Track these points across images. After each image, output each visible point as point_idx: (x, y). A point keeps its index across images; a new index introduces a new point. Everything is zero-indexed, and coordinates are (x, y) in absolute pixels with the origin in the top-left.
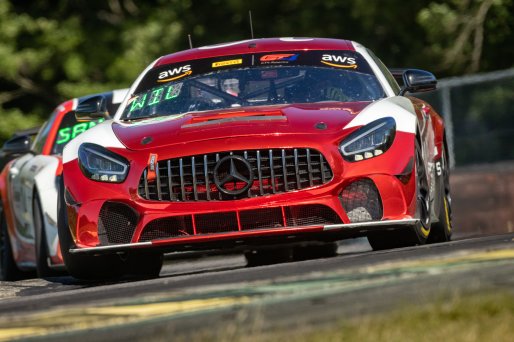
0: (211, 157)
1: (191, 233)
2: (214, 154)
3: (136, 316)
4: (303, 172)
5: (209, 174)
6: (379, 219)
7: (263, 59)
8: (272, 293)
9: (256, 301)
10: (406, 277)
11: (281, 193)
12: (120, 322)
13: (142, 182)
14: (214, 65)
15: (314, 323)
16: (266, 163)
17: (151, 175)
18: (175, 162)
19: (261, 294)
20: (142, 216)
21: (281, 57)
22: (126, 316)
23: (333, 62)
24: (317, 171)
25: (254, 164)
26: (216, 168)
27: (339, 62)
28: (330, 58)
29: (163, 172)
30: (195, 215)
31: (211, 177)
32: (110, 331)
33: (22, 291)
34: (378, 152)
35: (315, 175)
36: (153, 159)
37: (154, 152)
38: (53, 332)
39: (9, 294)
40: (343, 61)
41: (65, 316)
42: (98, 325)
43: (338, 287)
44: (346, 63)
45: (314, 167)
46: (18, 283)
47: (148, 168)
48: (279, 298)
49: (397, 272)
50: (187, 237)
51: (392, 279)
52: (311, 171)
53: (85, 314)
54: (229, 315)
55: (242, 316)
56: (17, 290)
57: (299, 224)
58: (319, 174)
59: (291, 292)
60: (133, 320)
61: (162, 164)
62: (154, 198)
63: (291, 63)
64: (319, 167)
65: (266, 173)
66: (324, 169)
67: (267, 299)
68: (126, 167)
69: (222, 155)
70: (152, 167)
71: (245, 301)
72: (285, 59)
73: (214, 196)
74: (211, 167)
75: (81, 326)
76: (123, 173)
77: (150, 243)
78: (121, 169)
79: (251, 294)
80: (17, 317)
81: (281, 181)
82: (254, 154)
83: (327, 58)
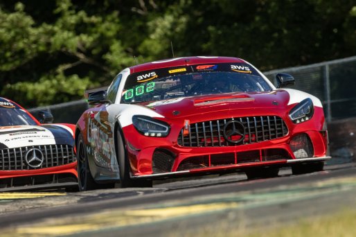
0: (221, 121)
1: (208, 166)
2: (223, 120)
3: (159, 216)
4: (273, 129)
5: (221, 132)
6: (312, 157)
7: (198, 68)
8: (252, 201)
9: (241, 206)
10: (345, 189)
11: (261, 142)
12: (148, 221)
13: (180, 136)
14: (170, 72)
15: (282, 220)
16: (252, 125)
17: (185, 132)
18: (200, 124)
19: (245, 201)
20: (178, 156)
21: (208, 67)
22: (152, 217)
23: (237, 69)
24: (279, 129)
25: (246, 125)
26: (225, 128)
27: (241, 70)
28: (235, 67)
29: (193, 130)
30: (211, 155)
31: (222, 133)
32: (142, 227)
33: (82, 199)
34: (307, 119)
35: (279, 131)
36: (187, 123)
37: (187, 118)
38: (102, 228)
39: (73, 201)
40: (243, 69)
41: (111, 217)
42: (133, 222)
43: (298, 196)
44: (244, 70)
45: (278, 127)
46: (79, 193)
47: (184, 128)
48: (257, 203)
49: (338, 186)
50: (205, 168)
51: (335, 190)
52: (277, 129)
53: (124, 215)
54: (222, 216)
55: (231, 215)
56: (78, 199)
57: (268, 160)
58: (281, 131)
59: (265, 200)
60: (157, 220)
61: (192, 125)
62: (187, 145)
63: (215, 70)
64: (281, 126)
65: (253, 130)
66: (283, 127)
67: (249, 205)
68: (167, 128)
69: (228, 120)
70: (187, 128)
71: (234, 206)
72: (210, 68)
73: (224, 144)
74: (221, 127)
75: (122, 223)
76: (166, 131)
77: (188, 171)
78: (165, 129)
79: (238, 201)
80: (78, 217)
81: (260, 134)
82: (244, 119)
83: (234, 67)
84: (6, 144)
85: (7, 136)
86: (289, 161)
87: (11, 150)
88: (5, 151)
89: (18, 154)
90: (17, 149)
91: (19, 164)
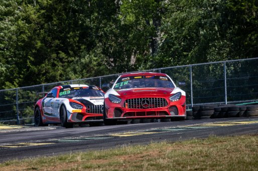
1: (135, 116)
2: (141, 98)
4: (161, 103)
5: (140, 103)
6: (177, 115)
7: (146, 77)
11: (156, 108)
14: (135, 78)
16: (153, 101)
18: (132, 100)
20: (124, 111)
21: (150, 77)
24: (164, 103)
25: (151, 101)
26: (142, 101)
29: (130, 102)
30: (136, 112)
34: (178, 100)
44: (165, 79)
57: (160, 115)
61: (129, 100)
65: (153, 103)
66: (166, 103)
69: (143, 98)
73: (141, 108)
74: (140, 101)
76: (120, 101)
77: (126, 118)
81: (156, 105)
82: (150, 99)
83: (161, 77)
84: (94, 103)
85: (95, 100)
86: (166, 116)
87: (96, 106)
88: (93, 106)
89: (98, 108)
90: (98, 106)
91: (96, 111)
